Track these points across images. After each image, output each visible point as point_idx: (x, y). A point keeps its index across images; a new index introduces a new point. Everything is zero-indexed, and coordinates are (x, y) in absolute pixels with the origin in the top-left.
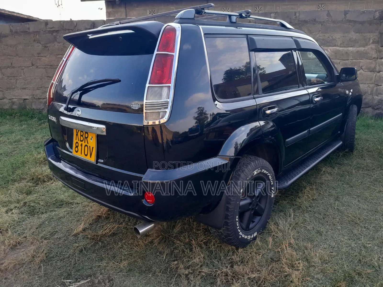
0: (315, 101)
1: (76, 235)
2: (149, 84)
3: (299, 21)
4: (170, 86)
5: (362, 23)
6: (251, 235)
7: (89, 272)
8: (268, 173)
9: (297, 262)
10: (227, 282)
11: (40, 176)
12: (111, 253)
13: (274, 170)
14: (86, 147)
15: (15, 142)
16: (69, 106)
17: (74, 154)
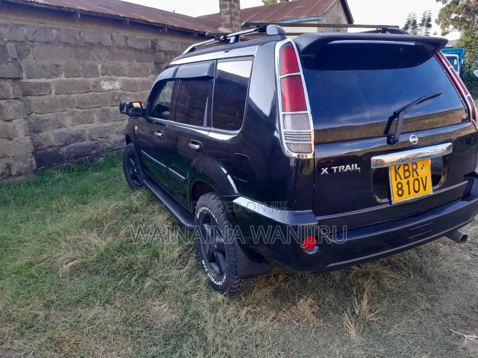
3: (85, 43)
5: (140, 51)
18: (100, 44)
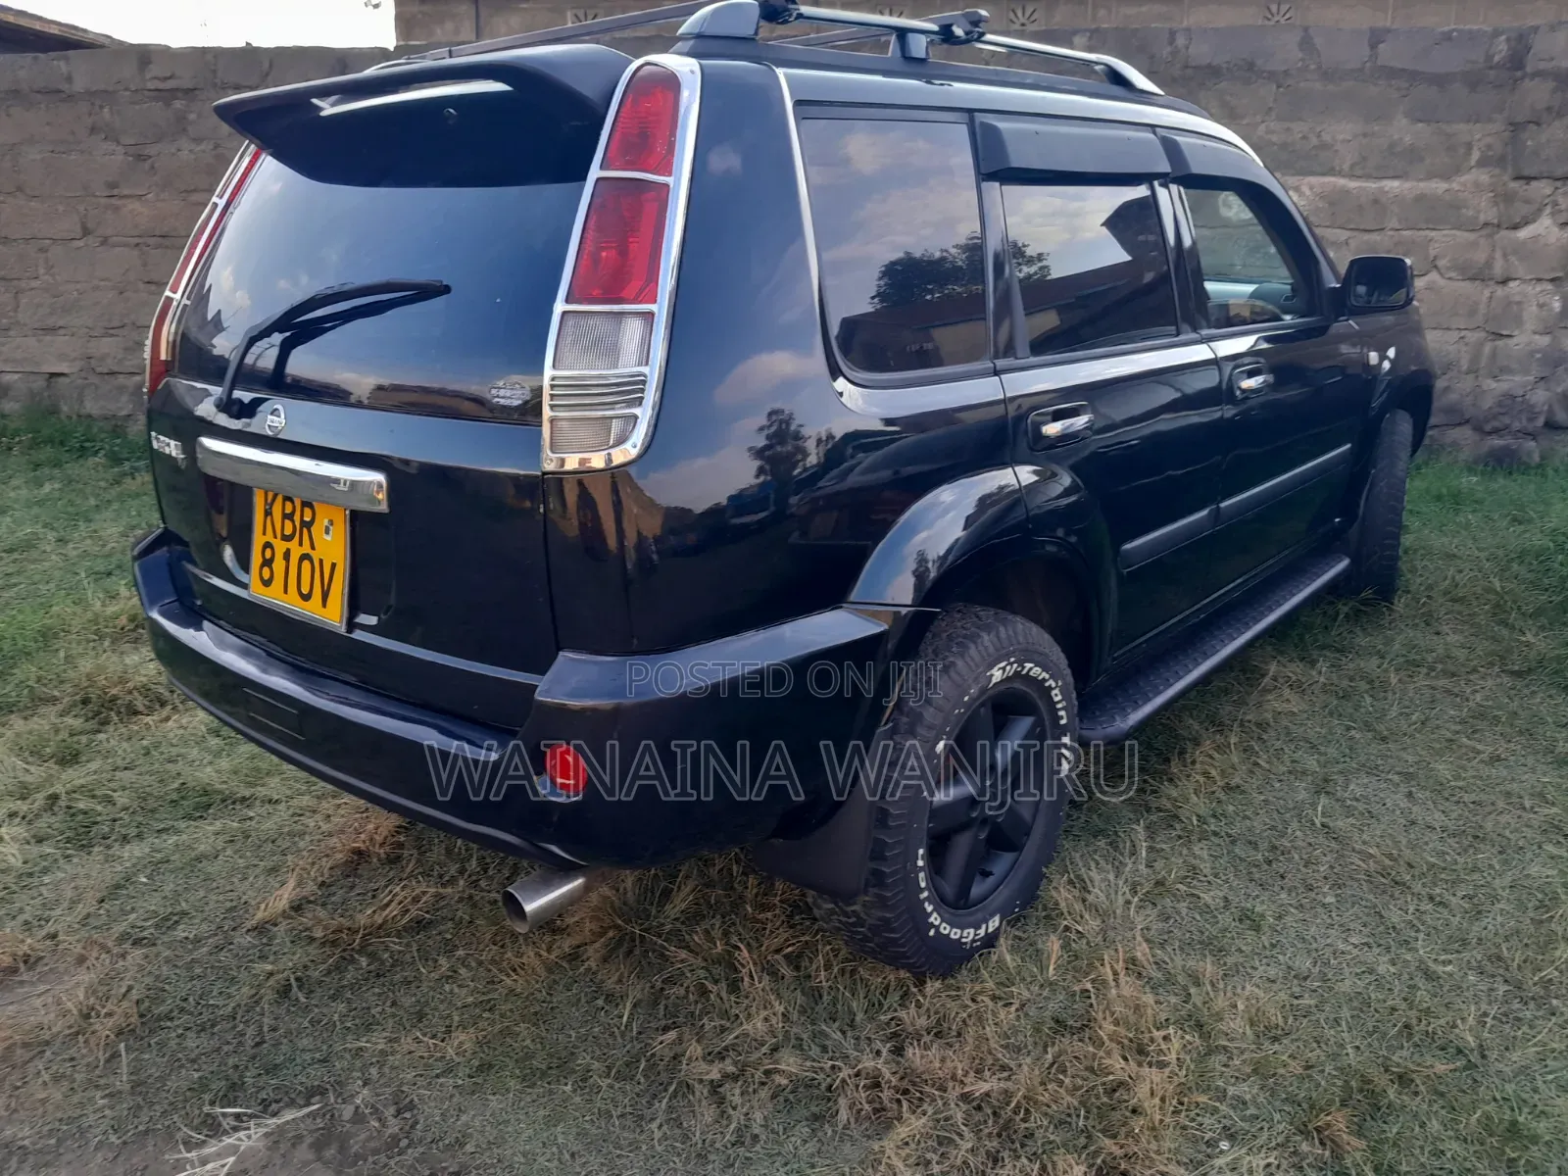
0: (1244, 391)
1: (260, 929)
2: (568, 301)
3: (1187, 66)
4: (651, 314)
5: (1440, 81)
6: (977, 927)
7: (316, 1075)
8: (1047, 676)
9: (1158, 1034)
10: (876, 1111)
11: (114, 691)
12: (407, 1001)
13: (1070, 666)
14: (306, 564)
15: (10, 551)
16: (237, 394)
17: (257, 593)
18: (1249, 66)
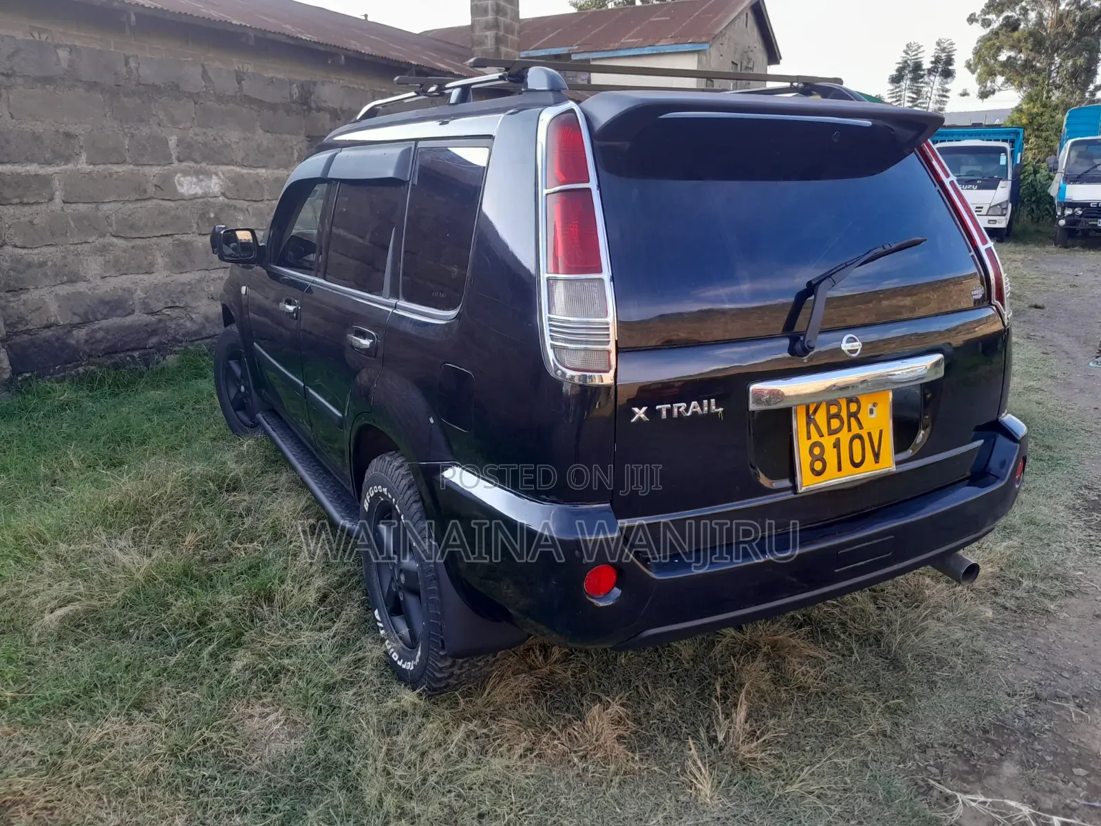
3: (140, 84)
5: (273, 107)
18: (177, 87)
